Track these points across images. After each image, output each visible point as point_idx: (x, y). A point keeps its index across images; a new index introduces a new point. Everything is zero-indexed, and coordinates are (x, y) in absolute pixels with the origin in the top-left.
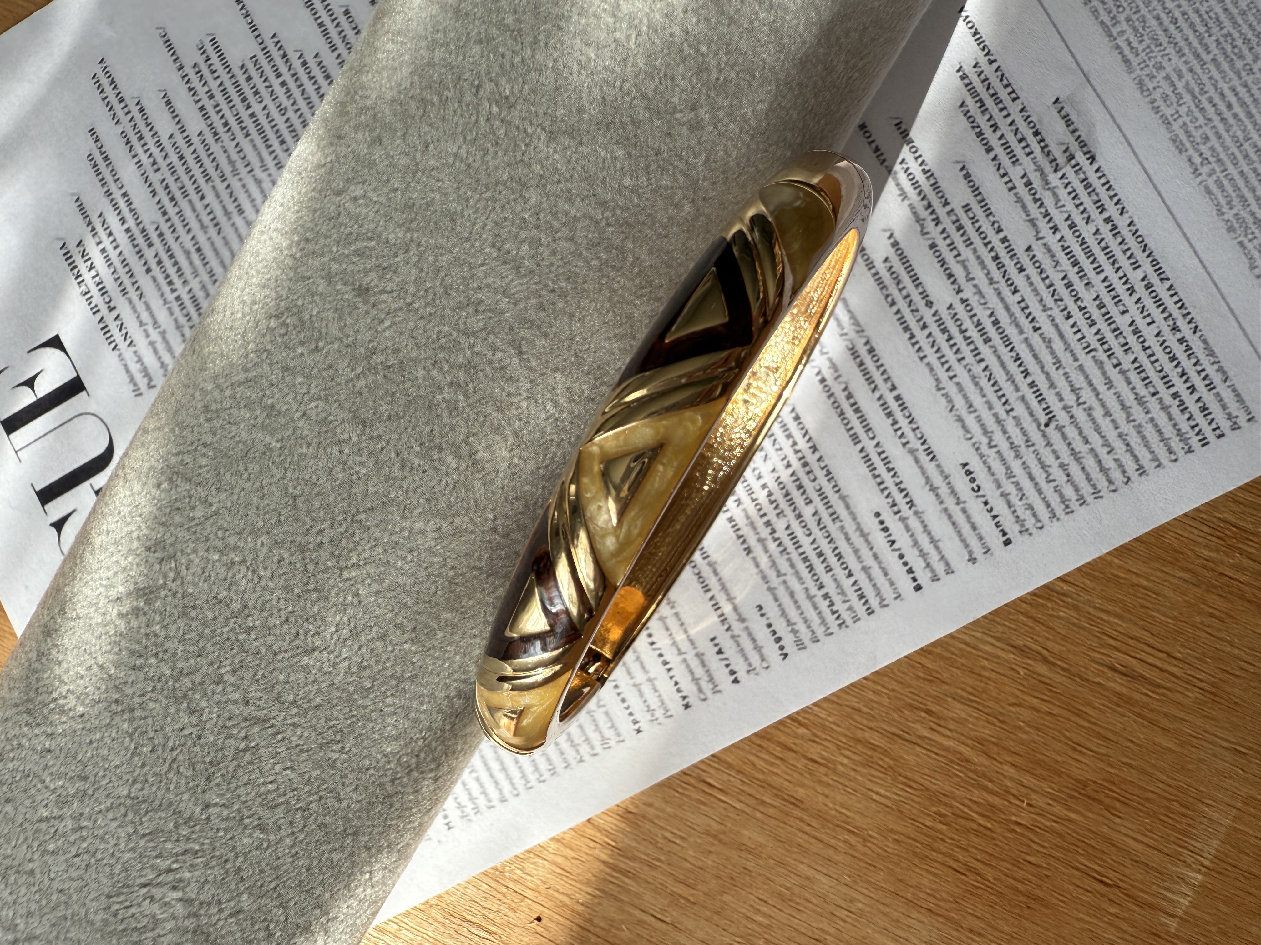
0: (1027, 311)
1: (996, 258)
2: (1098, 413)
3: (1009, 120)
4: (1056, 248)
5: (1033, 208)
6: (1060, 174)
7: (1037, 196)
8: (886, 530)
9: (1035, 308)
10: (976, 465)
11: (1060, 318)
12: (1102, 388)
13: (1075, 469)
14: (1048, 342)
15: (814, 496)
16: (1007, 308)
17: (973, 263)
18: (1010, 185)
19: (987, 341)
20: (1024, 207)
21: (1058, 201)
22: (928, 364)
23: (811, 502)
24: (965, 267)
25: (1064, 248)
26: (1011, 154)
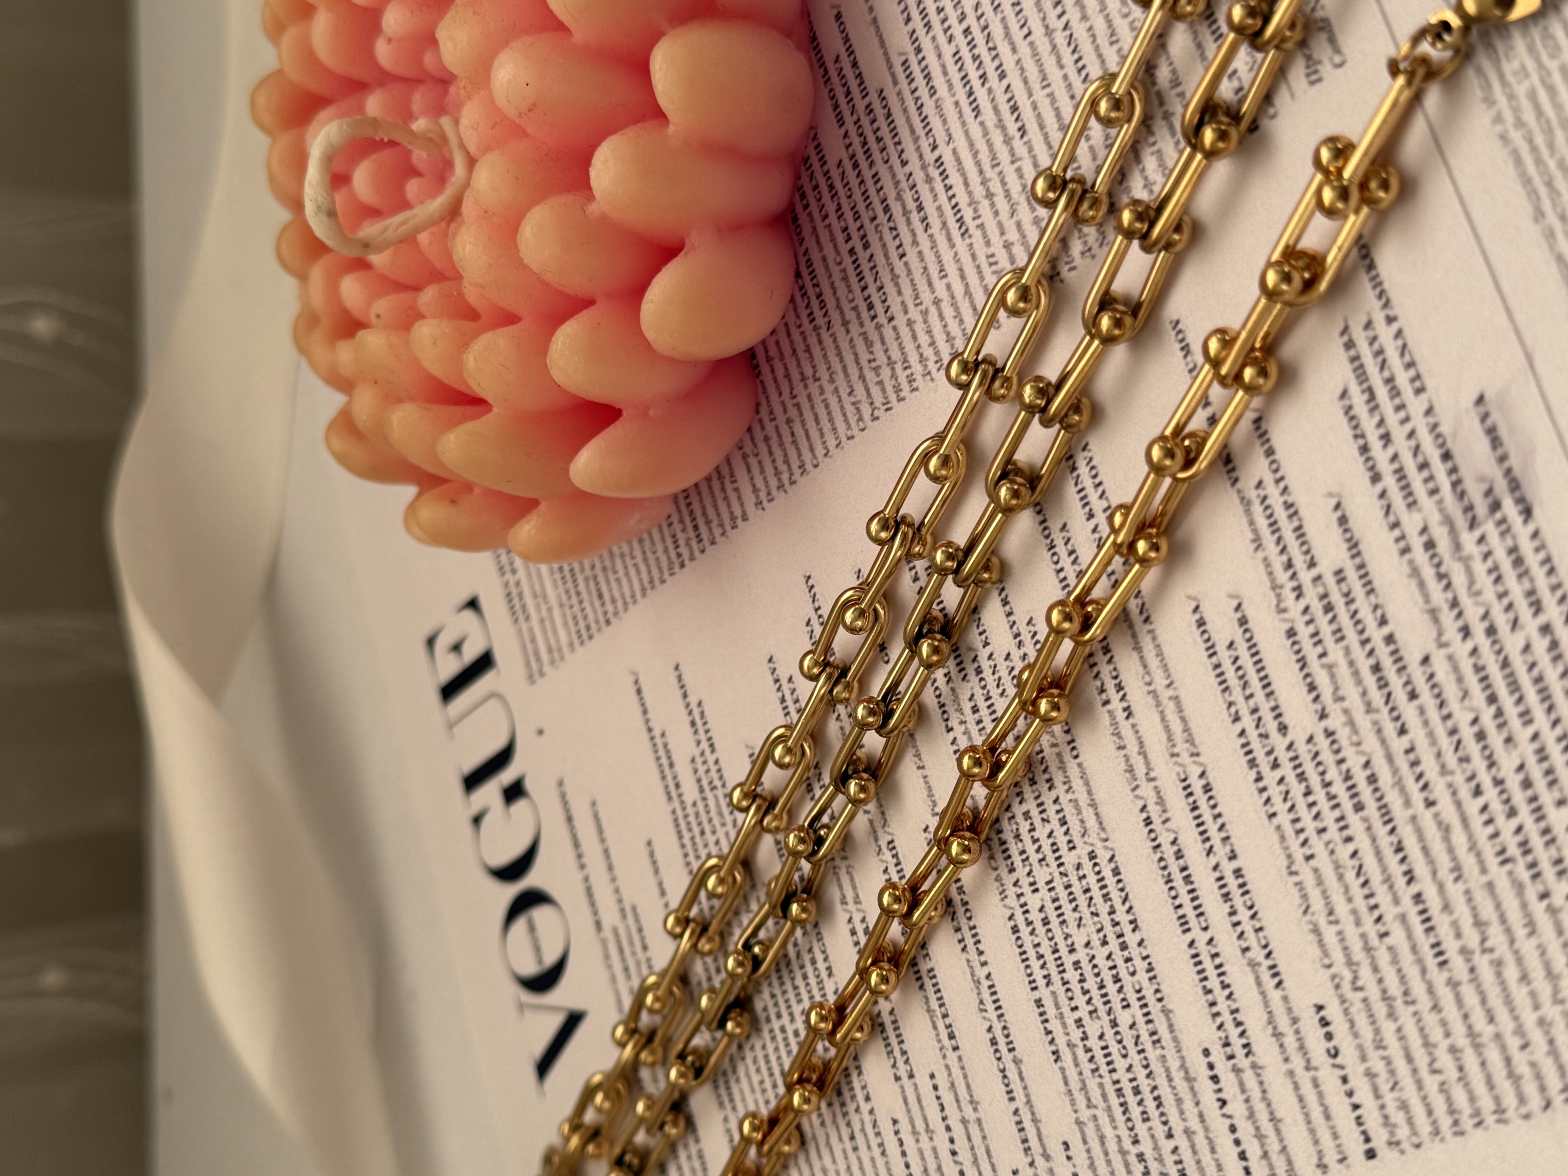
0: (1418, 770)
1: (1376, 668)
2: (1511, 973)
3: (1408, 427)
4: (1466, 666)
5: (1435, 588)
6: (1477, 533)
7: (1443, 569)
8: (1215, 1079)
9: (1429, 766)
10: (1333, 1012)
11: (1465, 792)
12: (1520, 932)
13: (1470, 1060)
14: (1446, 830)
15: (1132, 997)
16: (1389, 758)
17: (1343, 672)
18: (1402, 544)
19: (1359, 807)
20: (1422, 585)
21: (1472, 582)
22: (1278, 828)
23: (1128, 1006)
24: (1332, 676)
25: (1478, 669)
26: (1407, 489)
